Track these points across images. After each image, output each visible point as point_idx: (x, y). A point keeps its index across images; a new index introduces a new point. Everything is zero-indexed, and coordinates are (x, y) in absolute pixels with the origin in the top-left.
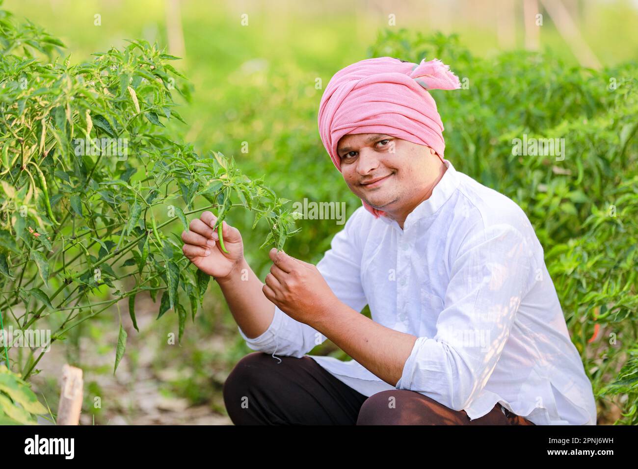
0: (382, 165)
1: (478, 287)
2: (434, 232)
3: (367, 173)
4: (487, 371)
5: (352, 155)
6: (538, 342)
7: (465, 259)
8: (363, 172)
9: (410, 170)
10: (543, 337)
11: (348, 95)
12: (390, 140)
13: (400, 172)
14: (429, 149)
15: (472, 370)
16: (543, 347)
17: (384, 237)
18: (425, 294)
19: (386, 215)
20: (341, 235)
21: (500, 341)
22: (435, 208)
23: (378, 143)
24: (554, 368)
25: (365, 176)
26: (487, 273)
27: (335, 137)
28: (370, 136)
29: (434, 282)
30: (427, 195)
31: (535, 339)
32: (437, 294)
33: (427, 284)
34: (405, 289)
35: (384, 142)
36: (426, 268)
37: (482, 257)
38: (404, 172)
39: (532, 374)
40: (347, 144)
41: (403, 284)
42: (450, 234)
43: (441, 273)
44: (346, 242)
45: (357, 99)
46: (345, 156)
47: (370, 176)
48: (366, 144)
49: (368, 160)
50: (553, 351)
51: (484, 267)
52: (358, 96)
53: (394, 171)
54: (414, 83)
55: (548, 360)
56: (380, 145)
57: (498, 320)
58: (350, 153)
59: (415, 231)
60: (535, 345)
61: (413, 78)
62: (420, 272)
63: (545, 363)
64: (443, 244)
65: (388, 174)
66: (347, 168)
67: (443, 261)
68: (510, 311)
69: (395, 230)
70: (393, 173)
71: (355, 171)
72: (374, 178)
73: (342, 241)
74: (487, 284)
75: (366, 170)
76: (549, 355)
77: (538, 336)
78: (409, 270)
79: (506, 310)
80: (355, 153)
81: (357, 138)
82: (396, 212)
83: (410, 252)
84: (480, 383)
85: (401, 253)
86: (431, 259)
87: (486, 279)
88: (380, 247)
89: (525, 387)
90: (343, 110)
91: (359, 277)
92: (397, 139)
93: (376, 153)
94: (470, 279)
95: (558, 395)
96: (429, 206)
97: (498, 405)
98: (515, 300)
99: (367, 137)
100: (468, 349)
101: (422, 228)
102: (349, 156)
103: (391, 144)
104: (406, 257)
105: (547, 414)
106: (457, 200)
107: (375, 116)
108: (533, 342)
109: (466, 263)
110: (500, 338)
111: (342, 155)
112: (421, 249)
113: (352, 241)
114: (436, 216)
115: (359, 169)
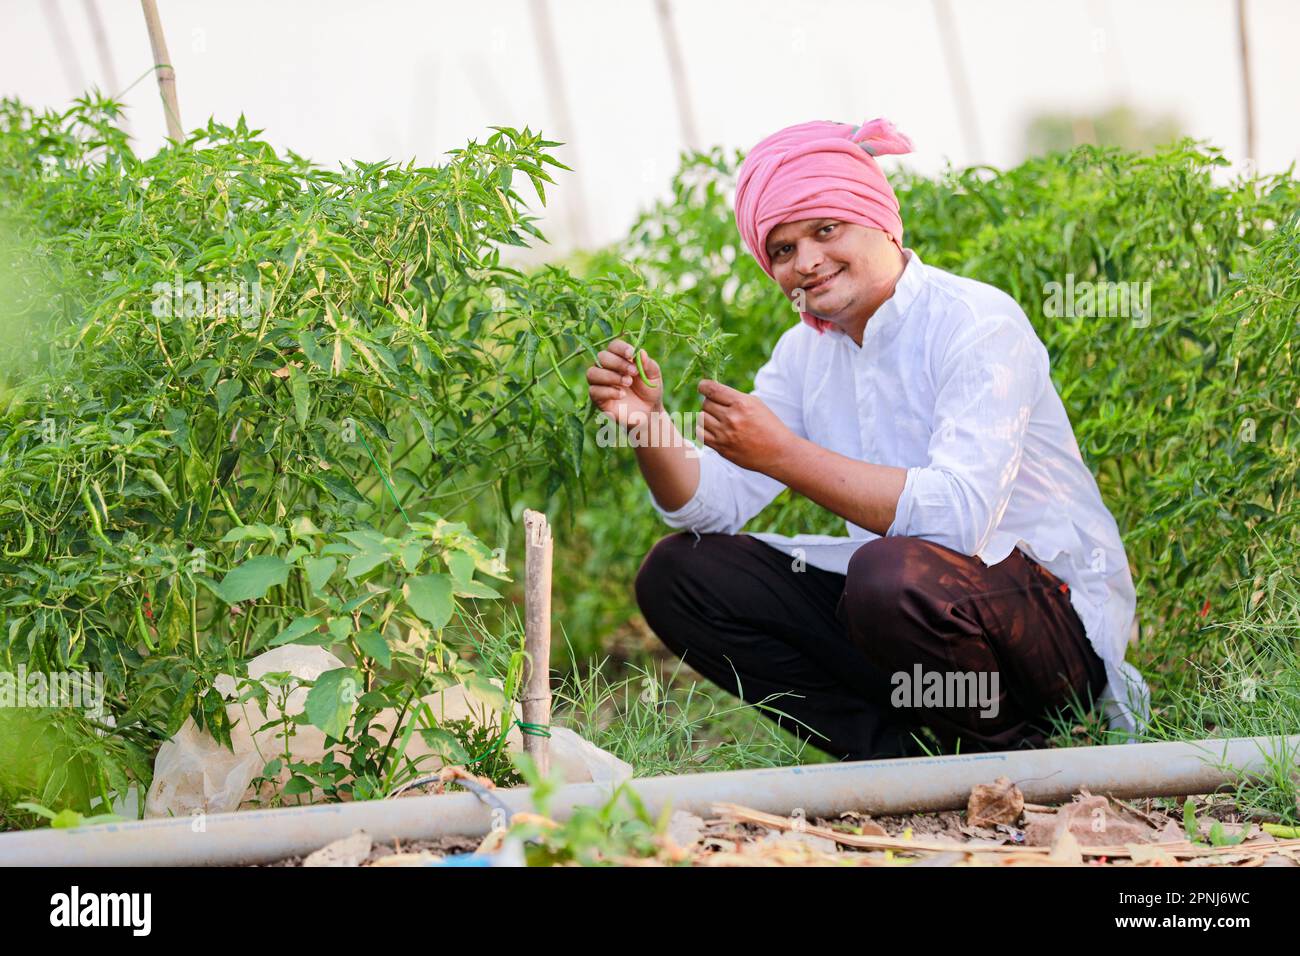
0: (828, 259)
1: (978, 397)
2: (905, 339)
3: (810, 271)
4: (1002, 502)
5: (786, 251)
6: (1052, 471)
7: (957, 363)
8: (805, 270)
9: (865, 261)
10: (1057, 463)
11: (774, 173)
12: (835, 225)
13: (853, 267)
14: (885, 235)
15: (986, 501)
16: (1057, 475)
17: (831, 362)
18: (900, 421)
19: (833, 328)
20: (768, 368)
21: (1014, 464)
22: (901, 310)
23: (819, 231)
24: (1072, 503)
25: (807, 276)
26: (987, 377)
27: (762, 230)
28: (810, 223)
29: (914, 402)
30: (890, 293)
31: (1048, 465)
32: (918, 416)
33: (905, 409)
34: (871, 420)
35: (827, 229)
36: (901, 387)
37: (979, 358)
38: (857, 264)
39: (1049, 513)
40: (781, 237)
41: (867, 415)
42: (928, 337)
43: (923, 389)
44: (777, 376)
45: (788, 177)
46: (777, 254)
47: (814, 275)
48: (805, 234)
49: (810, 254)
50: (1069, 481)
51: (982, 371)
52: (788, 173)
53: (844, 266)
54: (857, 149)
55: (1066, 493)
56: (823, 233)
57: (1009, 437)
58: (784, 249)
59: (877, 343)
60: (1048, 474)
61: (857, 142)
62: (891, 394)
63: (1062, 497)
64: (921, 352)
65: (837, 270)
66: (780, 269)
67: (924, 373)
68: (1020, 424)
69: (846, 347)
70: (842, 269)
71: (794, 271)
72: (820, 276)
73: (770, 376)
74: (990, 391)
75: (809, 267)
76: (1065, 485)
77: (1051, 461)
78: (873, 396)
79: (1016, 423)
80: (791, 248)
81: (792, 227)
82: (849, 320)
83: (872, 372)
84: (995, 519)
85: (858, 378)
86: (905, 374)
87: (987, 385)
88: (827, 375)
89: (1040, 530)
90: (769, 194)
91: (801, 421)
92: (844, 223)
93: (818, 245)
94: (966, 388)
95: (1082, 535)
96: (893, 308)
97: (1016, 550)
98: (1025, 411)
99: (805, 225)
100: (978, 475)
101: (886, 338)
102: (782, 253)
103: (836, 231)
104: (868, 380)
105: (1072, 561)
106: (929, 295)
107: (814, 196)
108: (1045, 470)
109: (959, 368)
110: (1013, 459)
111: (772, 252)
112: (889, 366)
113: (785, 373)
114: (904, 320)
115: (798, 267)
